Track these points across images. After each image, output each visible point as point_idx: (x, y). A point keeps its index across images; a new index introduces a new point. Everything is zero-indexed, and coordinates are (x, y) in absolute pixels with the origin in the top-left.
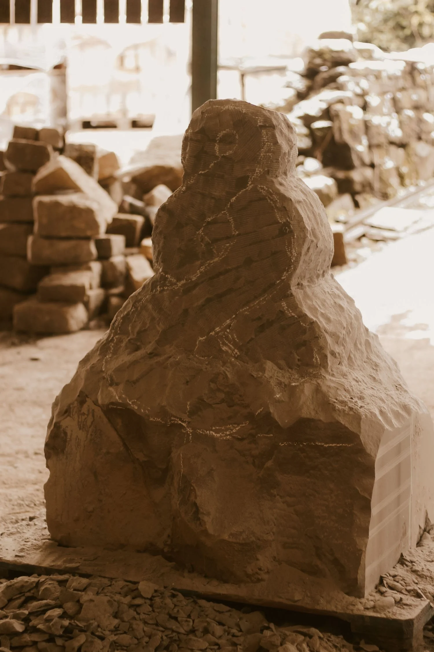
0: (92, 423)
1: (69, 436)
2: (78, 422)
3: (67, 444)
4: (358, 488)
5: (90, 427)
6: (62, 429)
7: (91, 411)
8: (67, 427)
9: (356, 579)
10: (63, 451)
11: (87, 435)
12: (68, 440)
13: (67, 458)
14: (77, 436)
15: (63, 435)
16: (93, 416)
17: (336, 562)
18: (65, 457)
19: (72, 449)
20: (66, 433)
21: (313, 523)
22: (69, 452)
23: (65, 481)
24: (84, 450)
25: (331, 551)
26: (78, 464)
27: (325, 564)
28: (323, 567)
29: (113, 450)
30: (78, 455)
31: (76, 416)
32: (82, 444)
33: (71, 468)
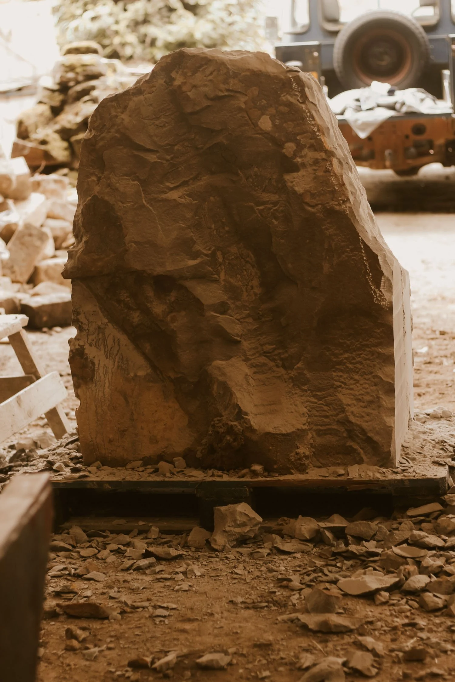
0: (118, 351)
1: (96, 366)
2: (105, 351)
3: (95, 373)
4: (380, 375)
5: (116, 355)
6: (89, 360)
7: (116, 340)
8: (94, 357)
9: (389, 452)
10: (92, 379)
11: (114, 362)
12: (96, 369)
13: (96, 386)
14: (105, 365)
15: (90, 365)
16: (119, 345)
17: (369, 440)
18: (94, 385)
19: (101, 377)
20: (93, 364)
21: (343, 411)
22: (98, 380)
23: (96, 406)
24: (112, 377)
25: (363, 431)
26: (107, 390)
27: (358, 443)
28: (356, 447)
29: (141, 373)
30: (107, 381)
31: (102, 347)
32: (110, 371)
33: (101, 394)
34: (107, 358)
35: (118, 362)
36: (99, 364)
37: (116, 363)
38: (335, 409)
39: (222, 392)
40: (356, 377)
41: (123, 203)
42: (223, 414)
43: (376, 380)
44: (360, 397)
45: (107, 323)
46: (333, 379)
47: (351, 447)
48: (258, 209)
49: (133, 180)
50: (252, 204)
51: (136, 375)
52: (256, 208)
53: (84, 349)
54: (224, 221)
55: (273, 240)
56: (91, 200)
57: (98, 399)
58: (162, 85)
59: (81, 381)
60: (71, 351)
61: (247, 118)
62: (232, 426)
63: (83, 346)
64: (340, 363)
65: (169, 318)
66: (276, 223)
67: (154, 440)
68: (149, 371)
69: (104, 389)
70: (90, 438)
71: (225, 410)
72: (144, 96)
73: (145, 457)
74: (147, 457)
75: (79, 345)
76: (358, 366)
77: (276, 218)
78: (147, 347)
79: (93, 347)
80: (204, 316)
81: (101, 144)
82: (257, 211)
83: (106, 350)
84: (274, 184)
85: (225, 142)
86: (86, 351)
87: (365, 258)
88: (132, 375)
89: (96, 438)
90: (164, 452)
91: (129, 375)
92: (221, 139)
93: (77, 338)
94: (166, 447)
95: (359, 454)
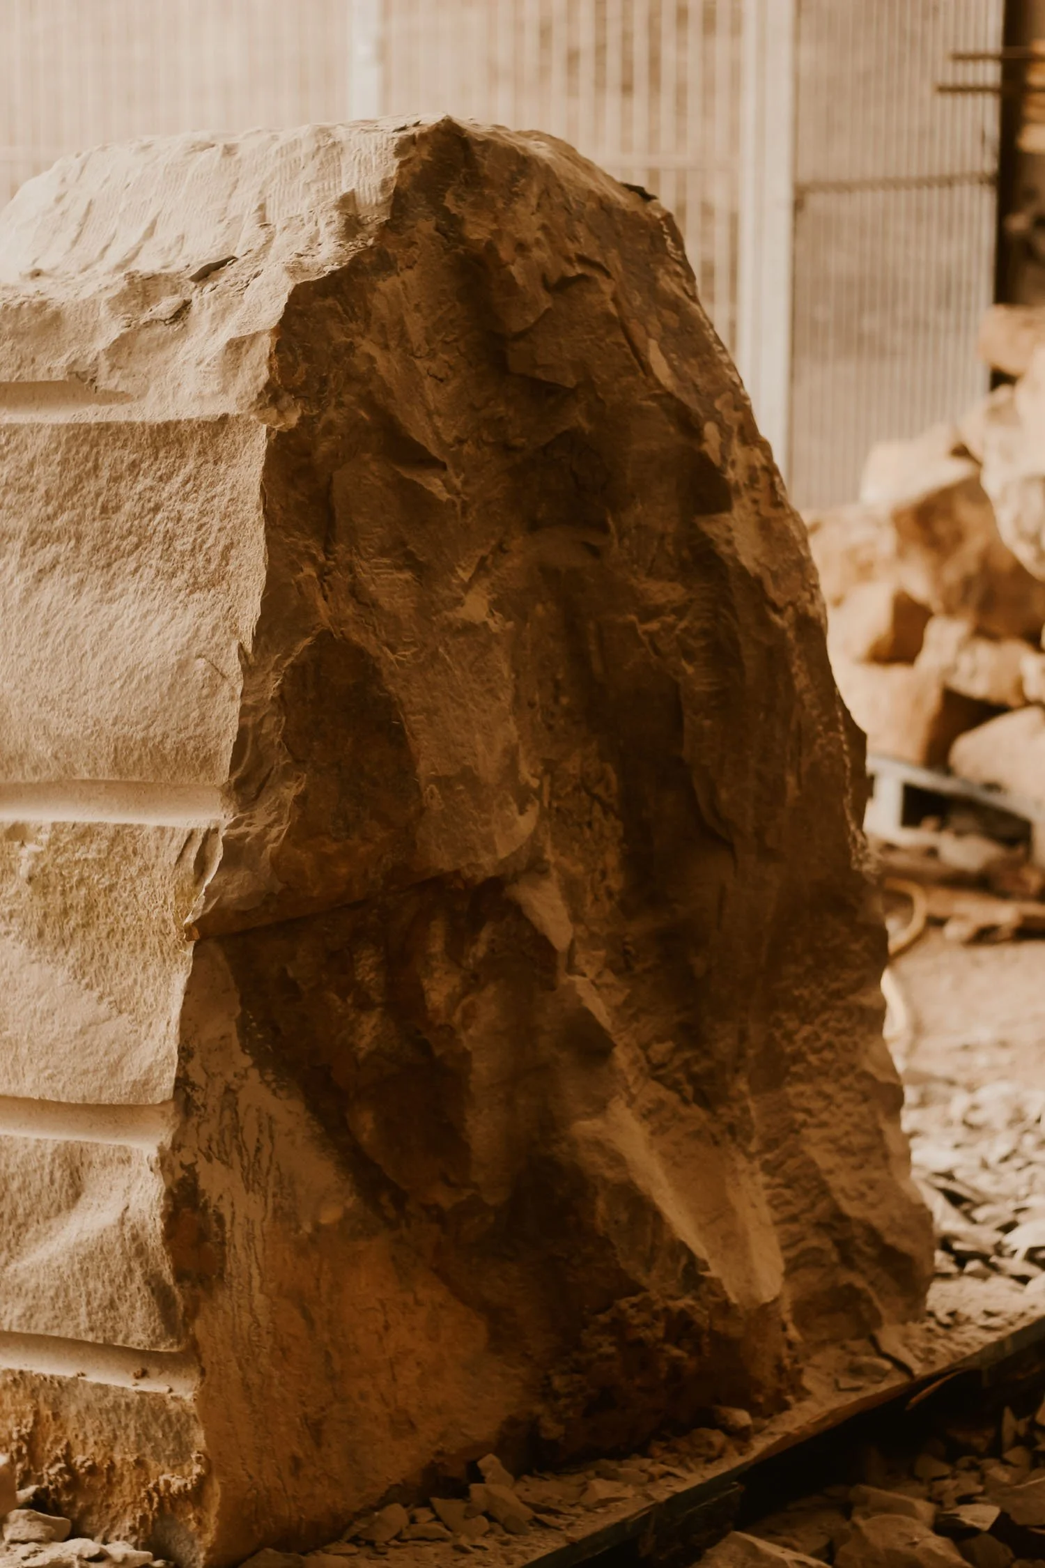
0: (271, 1159)
1: (228, 1227)
2: (243, 1169)
3: (227, 1250)
4: (870, 1069)
5: (269, 1173)
6: (210, 1211)
7: (265, 1120)
8: (220, 1197)
10: (221, 1275)
11: (266, 1199)
12: (228, 1236)
13: (231, 1295)
14: (245, 1216)
15: (215, 1227)
16: (272, 1137)
18: (228, 1293)
19: (240, 1261)
20: (220, 1219)
21: (825, 1191)
22: (234, 1273)
23: (241, 1367)
24: (264, 1249)
25: (873, 1235)
26: (259, 1299)
27: (863, 1272)
28: (860, 1283)
29: (330, 1216)
30: (255, 1272)
31: (235, 1156)
32: (258, 1232)
33: (246, 1319)
34: (247, 1191)
35: (274, 1195)
36: (234, 1213)
37: (270, 1200)
38: (806, 1192)
39: (624, 1217)
40: (829, 1088)
41: (393, 651)
42: (644, 1281)
43: (866, 1085)
44: (844, 1142)
45: (246, 1070)
46: (789, 1106)
47: (850, 1287)
48: (646, 632)
49: (399, 568)
50: (633, 618)
51: (317, 1228)
52: (641, 628)
53: (195, 1177)
54: (560, 676)
55: (686, 721)
56: (309, 648)
57: (242, 1338)
58: (432, 238)
59: (199, 1291)
60: (169, 1194)
61: (628, 350)
62: (682, 1312)
63: (193, 1165)
64: (798, 1057)
65: (457, 1017)
66: (690, 670)
67: (403, 1425)
68: (351, 1202)
69: (251, 1296)
70: (246, 1479)
71: (649, 1270)
72: (398, 275)
73: (392, 1487)
74: (397, 1485)
75: (182, 1166)
76: (828, 1055)
77: (689, 655)
78: (366, 1124)
79: (215, 1160)
80: (553, 988)
81: (324, 447)
82: (645, 638)
83: (246, 1164)
84: (670, 548)
85: (587, 427)
86: (203, 1184)
87: (845, 747)
88: (307, 1228)
89: (260, 1472)
90: (439, 1453)
91: (301, 1232)
92: (577, 418)
93: (177, 1146)
94: (443, 1436)
95: (869, 1301)
